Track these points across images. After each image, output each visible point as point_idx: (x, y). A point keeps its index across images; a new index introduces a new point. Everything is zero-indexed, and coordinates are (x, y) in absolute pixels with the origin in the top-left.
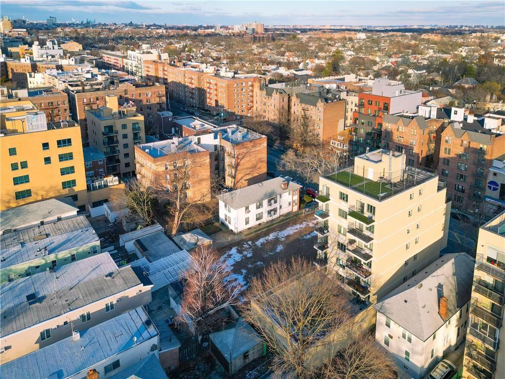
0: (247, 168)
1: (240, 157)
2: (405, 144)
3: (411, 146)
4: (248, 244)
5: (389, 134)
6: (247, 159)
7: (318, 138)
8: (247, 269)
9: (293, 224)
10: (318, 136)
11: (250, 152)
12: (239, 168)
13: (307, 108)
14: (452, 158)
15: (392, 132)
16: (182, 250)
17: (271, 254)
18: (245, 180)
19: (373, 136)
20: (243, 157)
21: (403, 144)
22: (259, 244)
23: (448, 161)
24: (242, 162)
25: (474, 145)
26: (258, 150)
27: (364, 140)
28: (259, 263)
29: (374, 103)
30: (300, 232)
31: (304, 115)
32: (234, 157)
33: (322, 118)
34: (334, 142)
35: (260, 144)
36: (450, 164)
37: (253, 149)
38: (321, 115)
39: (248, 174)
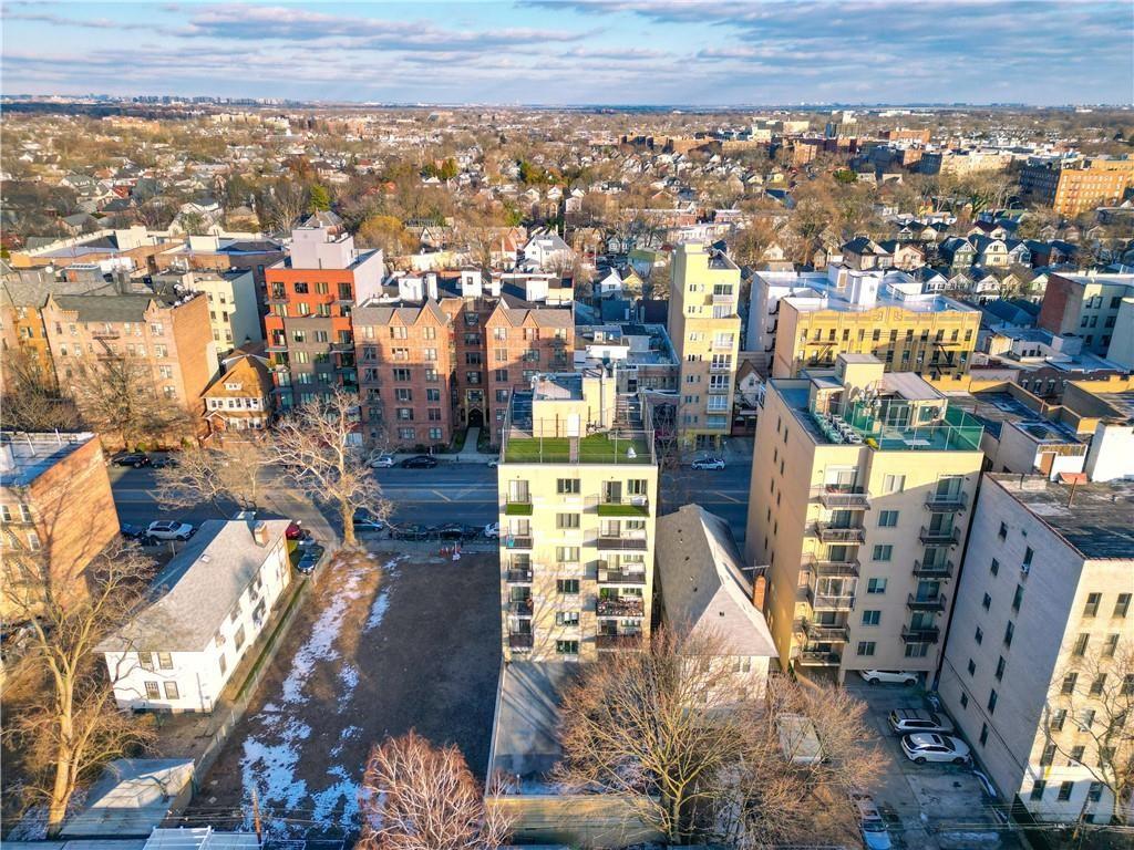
0: (75, 541)
1: (49, 516)
2: (414, 362)
3: (427, 362)
4: (271, 713)
5: (373, 351)
6: (66, 515)
7: (172, 402)
8: (337, 761)
9: (315, 613)
10: (169, 398)
11: (70, 494)
12: (56, 548)
13: (111, 332)
14: (510, 366)
15: (379, 345)
16: (145, 837)
17: (347, 698)
18: (78, 577)
19: (332, 361)
20: (57, 514)
21: (410, 362)
22: (298, 698)
23: (505, 372)
24: (56, 530)
25: (546, 333)
26: (87, 480)
27: (312, 377)
28: (346, 733)
29: (311, 288)
30: (349, 622)
31: (104, 351)
32: (32, 525)
33: (173, 350)
34: (217, 400)
35: (87, 460)
36: (509, 377)
37: (76, 482)
38: (169, 342)
39: (80, 557)
